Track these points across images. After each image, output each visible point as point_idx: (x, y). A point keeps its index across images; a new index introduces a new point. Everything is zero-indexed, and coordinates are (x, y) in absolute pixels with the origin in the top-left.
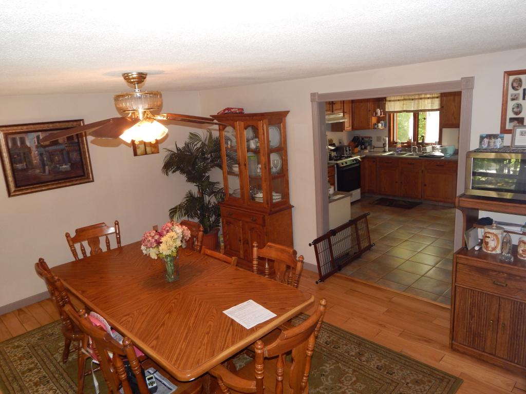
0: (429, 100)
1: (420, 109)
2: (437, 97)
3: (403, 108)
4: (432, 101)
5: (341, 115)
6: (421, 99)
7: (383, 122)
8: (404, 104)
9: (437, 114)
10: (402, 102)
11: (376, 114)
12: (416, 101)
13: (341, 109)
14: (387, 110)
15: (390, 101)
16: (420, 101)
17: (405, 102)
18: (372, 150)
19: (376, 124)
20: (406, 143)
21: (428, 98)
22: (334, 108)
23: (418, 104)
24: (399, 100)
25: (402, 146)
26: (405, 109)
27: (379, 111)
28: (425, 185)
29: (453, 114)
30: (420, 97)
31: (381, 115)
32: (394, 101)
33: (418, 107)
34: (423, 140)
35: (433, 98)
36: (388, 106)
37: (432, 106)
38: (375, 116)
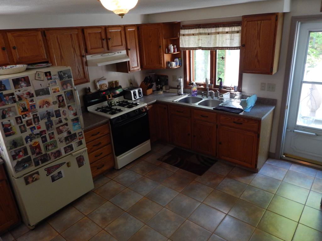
0: (228, 36)
1: (217, 46)
2: (238, 32)
3: (198, 44)
4: (231, 36)
5: (124, 52)
6: (218, 33)
7: (177, 60)
8: (199, 40)
9: (237, 53)
10: (197, 37)
11: (169, 50)
12: (213, 36)
13: (122, 45)
14: (181, 46)
15: (184, 35)
16: (218, 35)
17: (201, 37)
18: (168, 91)
19: (169, 62)
20: (202, 85)
21: (227, 33)
22: (110, 45)
23: (215, 39)
24: (193, 35)
25: (198, 89)
26: (200, 46)
27: (172, 47)
28: (220, 143)
29: (257, 55)
30: (218, 31)
31: (174, 52)
32: (189, 35)
33: (215, 43)
34: (221, 83)
35: (232, 32)
36: (182, 41)
37: (231, 43)
38: (168, 53)
